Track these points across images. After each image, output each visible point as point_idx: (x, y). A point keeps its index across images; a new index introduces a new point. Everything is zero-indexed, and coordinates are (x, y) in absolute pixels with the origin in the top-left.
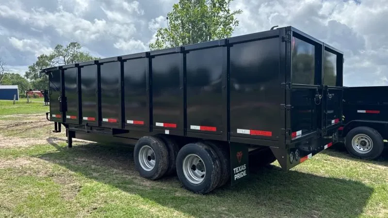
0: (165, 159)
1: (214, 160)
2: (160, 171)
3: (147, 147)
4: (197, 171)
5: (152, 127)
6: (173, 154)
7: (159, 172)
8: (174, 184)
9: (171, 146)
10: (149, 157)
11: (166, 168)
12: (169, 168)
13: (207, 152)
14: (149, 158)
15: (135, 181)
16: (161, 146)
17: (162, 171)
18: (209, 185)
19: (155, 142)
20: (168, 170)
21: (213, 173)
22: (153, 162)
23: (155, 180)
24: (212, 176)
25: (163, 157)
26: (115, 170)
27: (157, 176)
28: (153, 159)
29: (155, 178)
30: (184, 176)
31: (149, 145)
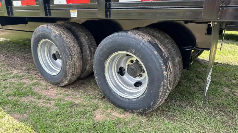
0: (76, 59)
1: (166, 61)
2: (70, 75)
3: (48, 41)
4: (126, 77)
5: (49, 6)
6: (88, 52)
7: (69, 78)
8: (91, 92)
9: (84, 40)
10: (54, 55)
11: (78, 71)
12: (83, 69)
13: (151, 47)
14: (55, 57)
15: (36, 90)
16: (68, 39)
17: (72, 75)
18: (154, 104)
19: (57, 33)
20: (82, 72)
21: (164, 85)
22: (59, 62)
23: (64, 87)
24: (161, 89)
25: (72, 56)
26: (16, 72)
27: (67, 83)
28: (60, 58)
29: (64, 84)
30: (107, 85)
31: (49, 38)
